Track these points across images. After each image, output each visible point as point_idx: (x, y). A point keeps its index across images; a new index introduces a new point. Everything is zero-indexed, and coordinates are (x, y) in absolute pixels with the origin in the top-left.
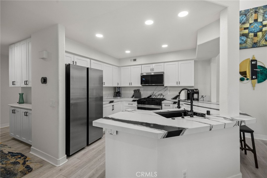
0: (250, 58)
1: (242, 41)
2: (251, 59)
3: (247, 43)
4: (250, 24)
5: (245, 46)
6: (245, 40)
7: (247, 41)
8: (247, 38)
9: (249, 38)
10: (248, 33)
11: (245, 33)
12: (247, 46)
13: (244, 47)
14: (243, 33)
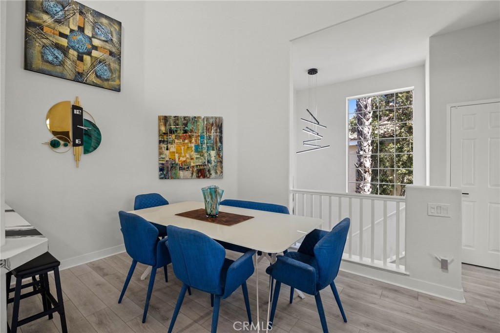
0: (70, 102)
1: (55, 60)
2: (72, 103)
3: (65, 66)
4: (72, 31)
5: (62, 73)
6: (61, 58)
7: (66, 63)
8: (65, 56)
9: (69, 59)
10: (67, 46)
11: (61, 45)
12: (65, 72)
13: (60, 75)
14: (57, 42)
